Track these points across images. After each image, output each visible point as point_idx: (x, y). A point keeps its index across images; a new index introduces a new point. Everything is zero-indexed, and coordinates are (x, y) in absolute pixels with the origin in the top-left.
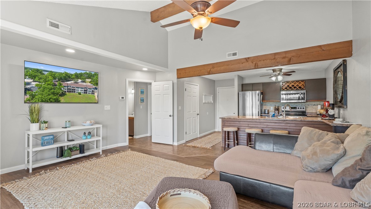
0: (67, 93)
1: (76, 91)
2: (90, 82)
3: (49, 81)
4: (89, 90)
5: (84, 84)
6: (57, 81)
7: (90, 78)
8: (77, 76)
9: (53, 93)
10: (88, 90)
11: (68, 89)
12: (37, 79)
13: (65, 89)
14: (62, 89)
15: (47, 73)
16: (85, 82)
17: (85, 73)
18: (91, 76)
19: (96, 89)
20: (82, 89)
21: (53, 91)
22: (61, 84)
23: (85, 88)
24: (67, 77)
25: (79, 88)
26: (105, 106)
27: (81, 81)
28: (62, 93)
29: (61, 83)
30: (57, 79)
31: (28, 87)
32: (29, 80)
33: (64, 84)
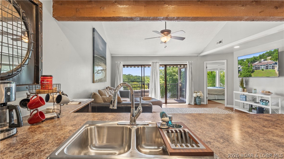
0: (255, 70)
1: (260, 68)
2: (270, 59)
3: (246, 64)
5: (266, 62)
6: (250, 64)
7: (271, 56)
8: (261, 57)
9: (248, 71)
10: (269, 66)
11: (255, 68)
12: (242, 64)
14: (252, 68)
15: (245, 60)
16: (266, 60)
17: (266, 53)
18: (271, 53)
19: (276, 63)
20: (264, 66)
21: (249, 70)
22: (251, 65)
23: (266, 65)
24: (255, 60)
25: (262, 66)
27: (263, 60)
28: (253, 70)
29: (252, 64)
30: (250, 63)
31: (239, 69)
32: (239, 66)
33: (253, 65)
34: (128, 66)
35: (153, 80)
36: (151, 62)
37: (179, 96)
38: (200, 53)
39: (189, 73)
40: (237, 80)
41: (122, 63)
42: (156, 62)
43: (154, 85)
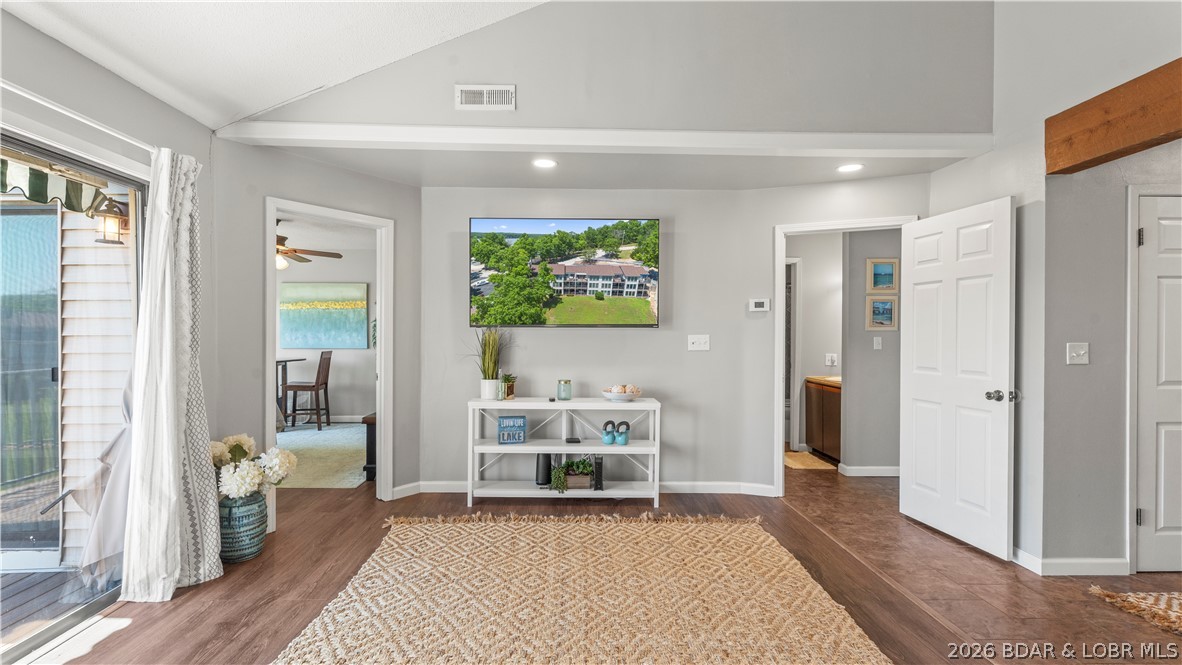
0: (564, 297)
1: (589, 289)
2: (632, 256)
3: (519, 263)
4: (630, 283)
5: (614, 262)
6: (538, 263)
7: (634, 241)
8: (593, 240)
9: (529, 299)
10: (627, 283)
11: (566, 284)
12: (493, 260)
13: (558, 285)
14: (551, 285)
15: (514, 241)
16: (617, 257)
17: (615, 227)
18: (638, 232)
19: (654, 276)
20: (608, 282)
21: (530, 293)
22: (547, 270)
23: (617, 276)
24: (563, 247)
25: (597, 278)
26: (691, 338)
27: (604, 253)
28: (551, 296)
29: (549, 266)
30: (538, 258)
31: (475, 284)
32: (477, 267)
33: (557, 268)
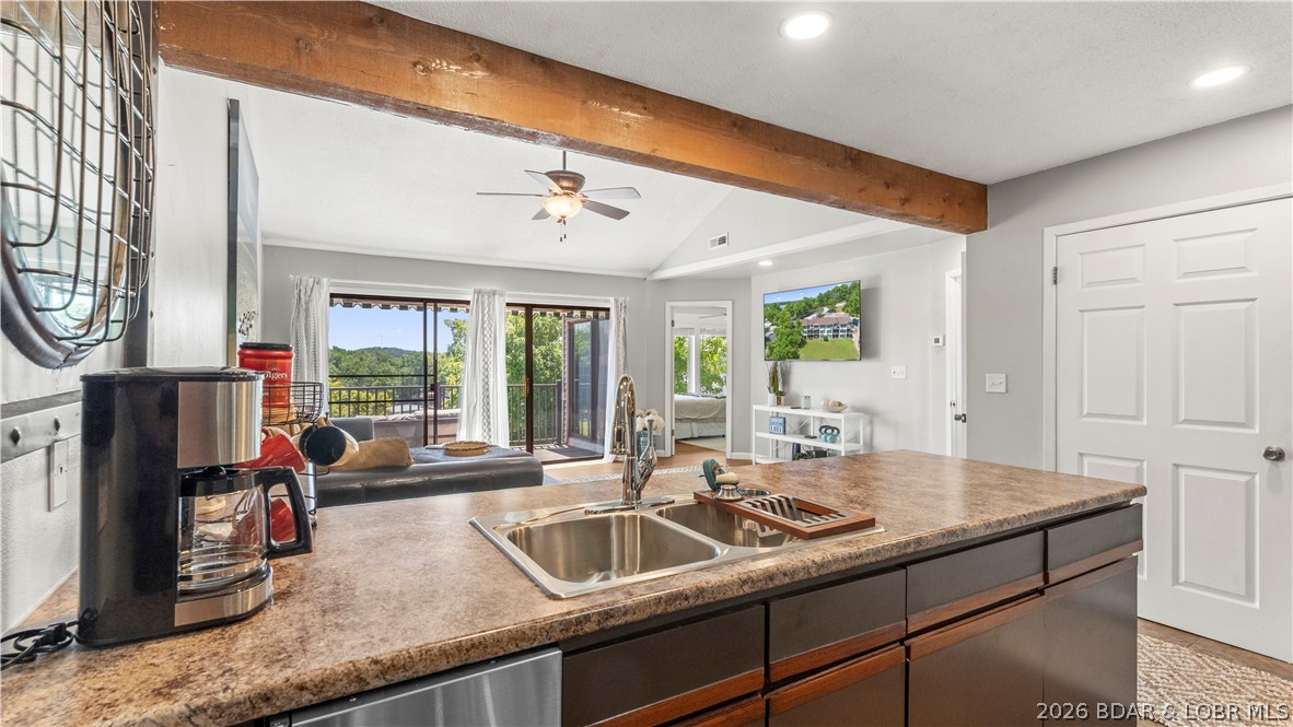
0: (808, 340)
1: (820, 334)
2: (843, 310)
3: (786, 320)
4: (842, 329)
5: (833, 315)
6: (795, 319)
7: (844, 299)
8: (822, 301)
9: (791, 343)
11: (809, 332)
12: (775, 319)
13: (805, 333)
14: (802, 333)
15: (784, 306)
16: (835, 311)
18: (846, 292)
19: (855, 323)
20: (830, 329)
21: (792, 339)
22: (799, 323)
23: (835, 325)
24: (806, 308)
25: (825, 326)
26: (893, 368)
27: (828, 309)
28: (802, 340)
30: (795, 316)
31: (767, 334)
32: (768, 324)
33: (804, 322)
34: (349, 299)
35: (477, 369)
36: (472, 291)
37: (566, 434)
38: (655, 271)
39: (618, 342)
40: (762, 369)
41: (327, 286)
42: (494, 293)
43: (480, 389)
